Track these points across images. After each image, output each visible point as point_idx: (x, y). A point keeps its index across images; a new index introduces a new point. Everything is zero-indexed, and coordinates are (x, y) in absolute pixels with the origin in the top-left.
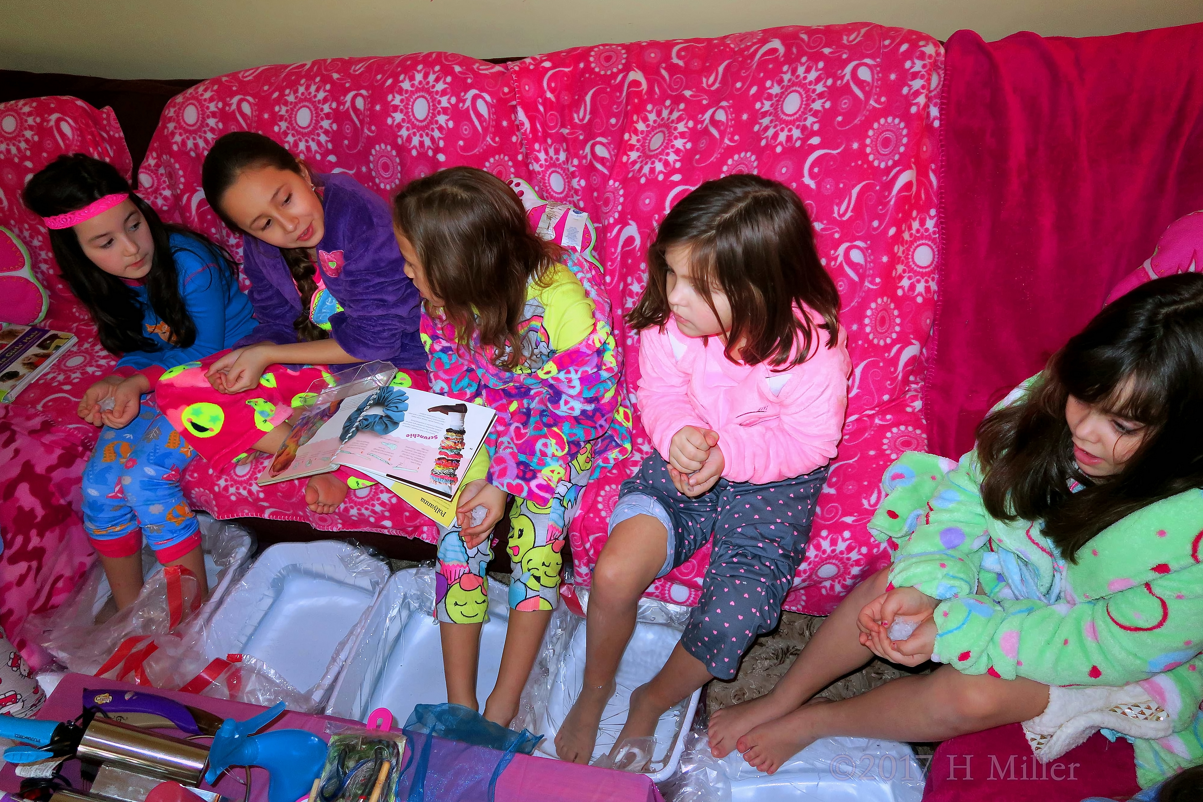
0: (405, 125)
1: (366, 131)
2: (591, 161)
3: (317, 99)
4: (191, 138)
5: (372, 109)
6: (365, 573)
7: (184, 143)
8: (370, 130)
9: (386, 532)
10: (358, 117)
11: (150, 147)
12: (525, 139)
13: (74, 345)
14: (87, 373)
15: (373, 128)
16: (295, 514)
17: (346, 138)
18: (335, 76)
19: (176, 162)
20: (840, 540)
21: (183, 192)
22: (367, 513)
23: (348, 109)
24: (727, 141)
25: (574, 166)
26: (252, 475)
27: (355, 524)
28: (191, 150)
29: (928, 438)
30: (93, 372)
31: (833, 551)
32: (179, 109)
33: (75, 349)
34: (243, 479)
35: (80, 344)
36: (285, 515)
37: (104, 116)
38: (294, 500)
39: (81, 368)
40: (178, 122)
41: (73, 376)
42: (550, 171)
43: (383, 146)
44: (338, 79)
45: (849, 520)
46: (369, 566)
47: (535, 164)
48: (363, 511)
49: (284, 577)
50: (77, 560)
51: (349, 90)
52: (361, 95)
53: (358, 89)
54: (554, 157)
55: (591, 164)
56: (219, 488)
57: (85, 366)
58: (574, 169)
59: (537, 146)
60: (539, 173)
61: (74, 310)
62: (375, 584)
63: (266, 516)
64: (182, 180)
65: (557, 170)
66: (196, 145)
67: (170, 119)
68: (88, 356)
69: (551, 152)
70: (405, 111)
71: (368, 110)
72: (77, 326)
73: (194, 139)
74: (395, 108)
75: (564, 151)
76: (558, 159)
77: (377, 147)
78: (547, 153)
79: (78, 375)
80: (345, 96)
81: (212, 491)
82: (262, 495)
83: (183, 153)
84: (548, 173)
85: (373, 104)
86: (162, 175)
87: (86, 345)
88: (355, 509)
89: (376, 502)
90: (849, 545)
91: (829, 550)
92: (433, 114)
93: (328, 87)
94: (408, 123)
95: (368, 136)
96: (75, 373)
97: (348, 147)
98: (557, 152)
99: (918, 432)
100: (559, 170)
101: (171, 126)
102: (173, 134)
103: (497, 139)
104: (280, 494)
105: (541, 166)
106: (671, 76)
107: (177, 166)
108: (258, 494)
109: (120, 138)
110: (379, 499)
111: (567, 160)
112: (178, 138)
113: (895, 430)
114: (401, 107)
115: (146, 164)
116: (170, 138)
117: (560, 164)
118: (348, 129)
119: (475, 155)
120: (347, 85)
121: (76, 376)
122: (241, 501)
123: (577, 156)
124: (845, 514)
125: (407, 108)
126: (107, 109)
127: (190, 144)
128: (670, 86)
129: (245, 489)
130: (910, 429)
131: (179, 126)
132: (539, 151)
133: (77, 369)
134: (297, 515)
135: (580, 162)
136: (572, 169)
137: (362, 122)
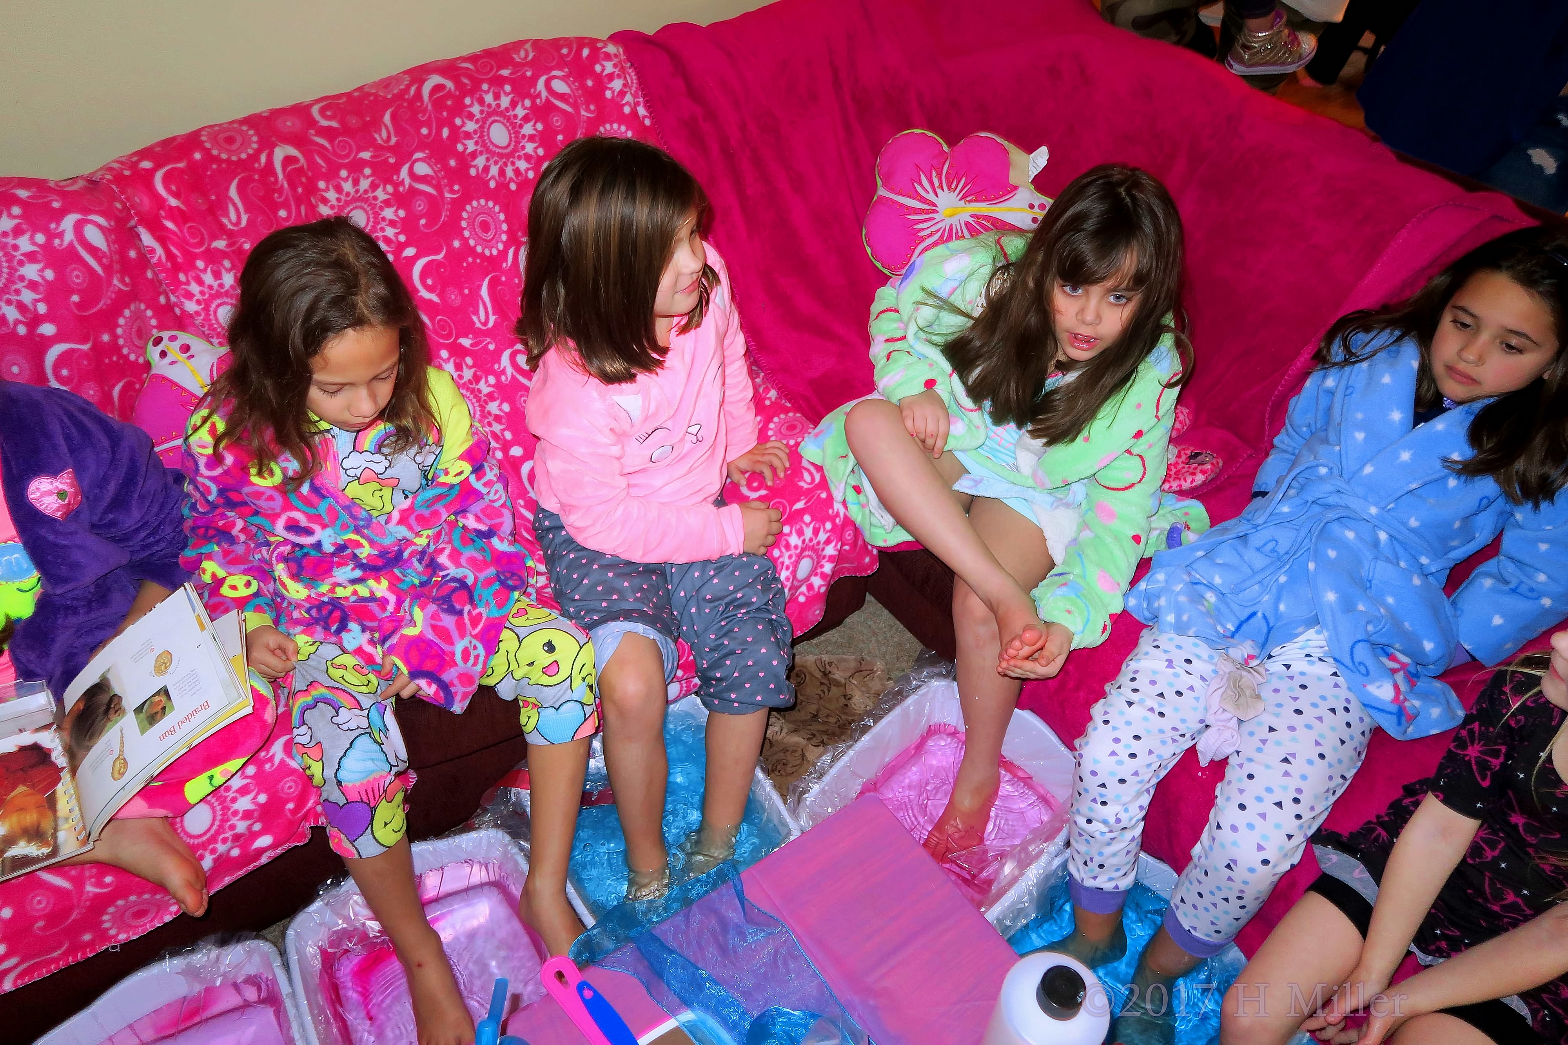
20: (804, 527)
24: (448, 195)
29: (804, 414)
31: (804, 541)
45: (800, 505)
90: (814, 528)
91: (800, 543)
99: (791, 414)
103: (127, 280)
106: (331, 142)
113: (772, 426)
119: (101, 311)
124: (792, 504)
128: (335, 153)
130: (782, 416)
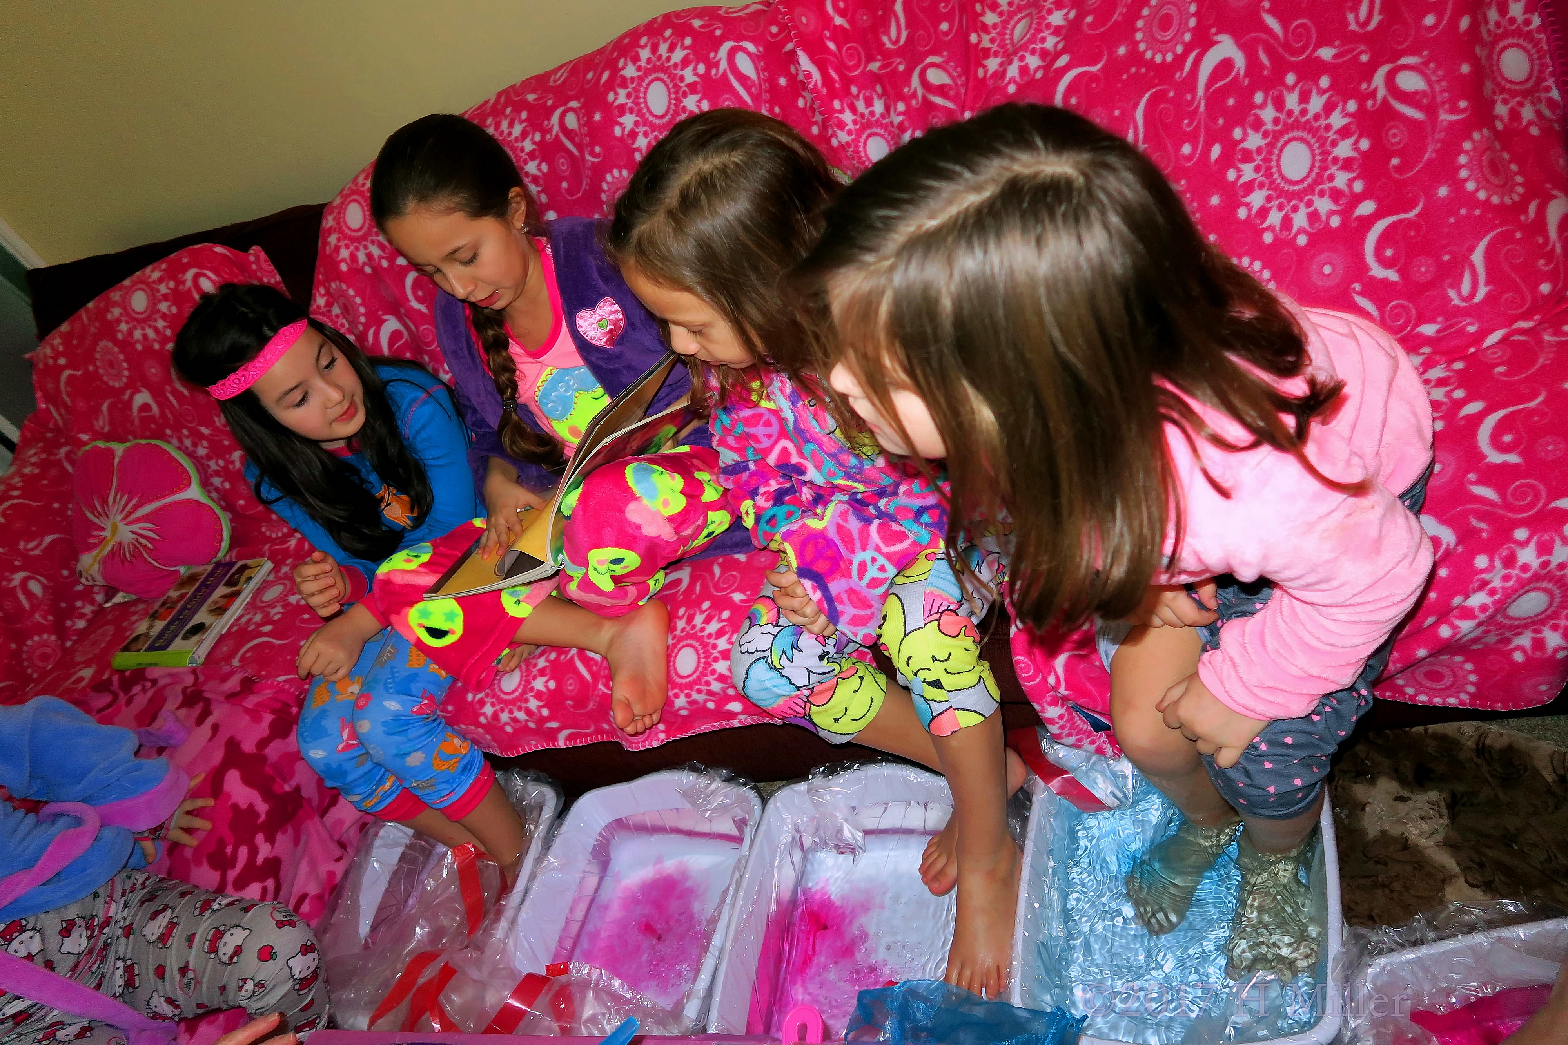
0: (641, 129)
1: (588, 158)
2: (925, 98)
3: (513, 137)
4: (361, 248)
5: (589, 123)
6: (723, 809)
7: (353, 257)
8: (593, 154)
9: (736, 723)
10: (572, 141)
11: (315, 282)
12: (816, 98)
13: (270, 573)
14: (290, 604)
15: (597, 149)
16: (599, 731)
17: (563, 179)
18: (531, 97)
19: (349, 287)
21: (367, 327)
22: (700, 698)
23: (557, 135)
25: (899, 114)
26: (525, 686)
27: (687, 723)
28: (364, 264)
30: (298, 602)
32: (339, 213)
33: (271, 577)
34: (514, 695)
35: (276, 570)
36: (586, 735)
37: (252, 258)
38: (591, 706)
39: (282, 599)
40: (341, 232)
41: (273, 611)
42: (864, 136)
43: (616, 172)
44: (535, 100)
46: (726, 797)
47: (839, 133)
48: (695, 696)
49: (608, 841)
50: (324, 869)
51: (554, 108)
52: (572, 109)
53: (565, 104)
54: (866, 112)
55: (926, 102)
56: (486, 717)
57: (286, 596)
58: (901, 118)
59: (837, 104)
60: (848, 144)
61: (263, 529)
62: (741, 824)
63: (561, 744)
64: (362, 310)
65: (875, 130)
66: (369, 256)
67: (330, 231)
68: (286, 582)
69: (860, 105)
70: (636, 108)
71: (584, 125)
72: (270, 548)
73: (366, 247)
74: (622, 110)
75: (880, 97)
76: (872, 114)
77: (609, 177)
78: (854, 110)
79: (279, 609)
80: (549, 119)
81: (479, 725)
82: (545, 712)
83: (356, 271)
84: (862, 140)
85: (590, 115)
86: (337, 316)
87: (285, 569)
88: (682, 696)
89: (710, 678)
92: (676, 99)
93: (524, 115)
94: (644, 125)
95: (593, 163)
96: (274, 608)
97: (569, 191)
98: (869, 103)
100: (878, 130)
101: (333, 239)
102: (337, 249)
104: (569, 702)
105: (849, 133)
107: (351, 292)
108: (540, 712)
109: (277, 283)
110: (713, 672)
111: (887, 109)
112: (344, 253)
114: (630, 105)
115: (314, 307)
116: (335, 255)
117: (877, 121)
118: (563, 165)
120: (549, 103)
121: (276, 612)
122: (522, 730)
123: (901, 97)
125: (638, 104)
126: (254, 250)
127: (361, 257)
129: (520, 709)
131: (343, 236)
132: (842, 111)
133: (278, 602)
134: (602, 732)
135: (908, 105)
136: (897, 120)
137: (579, 146)
